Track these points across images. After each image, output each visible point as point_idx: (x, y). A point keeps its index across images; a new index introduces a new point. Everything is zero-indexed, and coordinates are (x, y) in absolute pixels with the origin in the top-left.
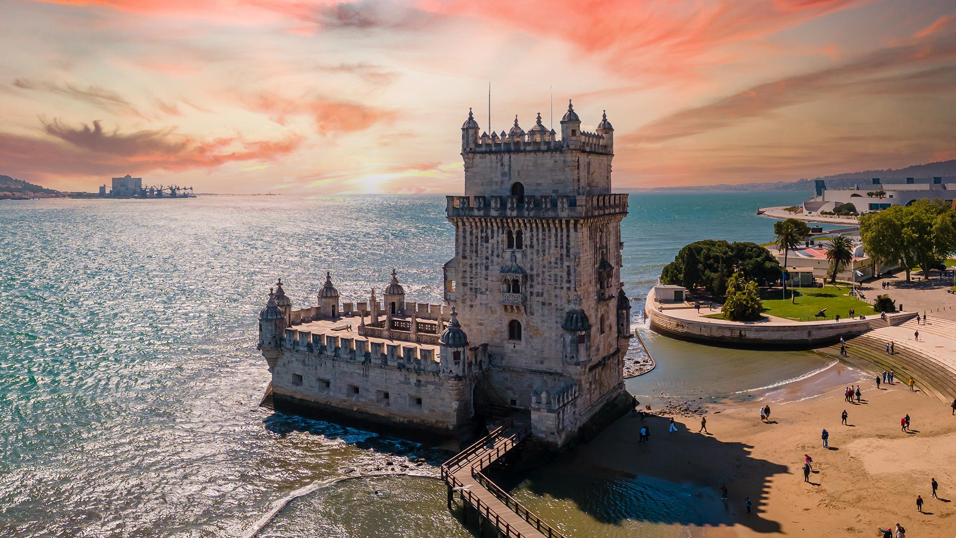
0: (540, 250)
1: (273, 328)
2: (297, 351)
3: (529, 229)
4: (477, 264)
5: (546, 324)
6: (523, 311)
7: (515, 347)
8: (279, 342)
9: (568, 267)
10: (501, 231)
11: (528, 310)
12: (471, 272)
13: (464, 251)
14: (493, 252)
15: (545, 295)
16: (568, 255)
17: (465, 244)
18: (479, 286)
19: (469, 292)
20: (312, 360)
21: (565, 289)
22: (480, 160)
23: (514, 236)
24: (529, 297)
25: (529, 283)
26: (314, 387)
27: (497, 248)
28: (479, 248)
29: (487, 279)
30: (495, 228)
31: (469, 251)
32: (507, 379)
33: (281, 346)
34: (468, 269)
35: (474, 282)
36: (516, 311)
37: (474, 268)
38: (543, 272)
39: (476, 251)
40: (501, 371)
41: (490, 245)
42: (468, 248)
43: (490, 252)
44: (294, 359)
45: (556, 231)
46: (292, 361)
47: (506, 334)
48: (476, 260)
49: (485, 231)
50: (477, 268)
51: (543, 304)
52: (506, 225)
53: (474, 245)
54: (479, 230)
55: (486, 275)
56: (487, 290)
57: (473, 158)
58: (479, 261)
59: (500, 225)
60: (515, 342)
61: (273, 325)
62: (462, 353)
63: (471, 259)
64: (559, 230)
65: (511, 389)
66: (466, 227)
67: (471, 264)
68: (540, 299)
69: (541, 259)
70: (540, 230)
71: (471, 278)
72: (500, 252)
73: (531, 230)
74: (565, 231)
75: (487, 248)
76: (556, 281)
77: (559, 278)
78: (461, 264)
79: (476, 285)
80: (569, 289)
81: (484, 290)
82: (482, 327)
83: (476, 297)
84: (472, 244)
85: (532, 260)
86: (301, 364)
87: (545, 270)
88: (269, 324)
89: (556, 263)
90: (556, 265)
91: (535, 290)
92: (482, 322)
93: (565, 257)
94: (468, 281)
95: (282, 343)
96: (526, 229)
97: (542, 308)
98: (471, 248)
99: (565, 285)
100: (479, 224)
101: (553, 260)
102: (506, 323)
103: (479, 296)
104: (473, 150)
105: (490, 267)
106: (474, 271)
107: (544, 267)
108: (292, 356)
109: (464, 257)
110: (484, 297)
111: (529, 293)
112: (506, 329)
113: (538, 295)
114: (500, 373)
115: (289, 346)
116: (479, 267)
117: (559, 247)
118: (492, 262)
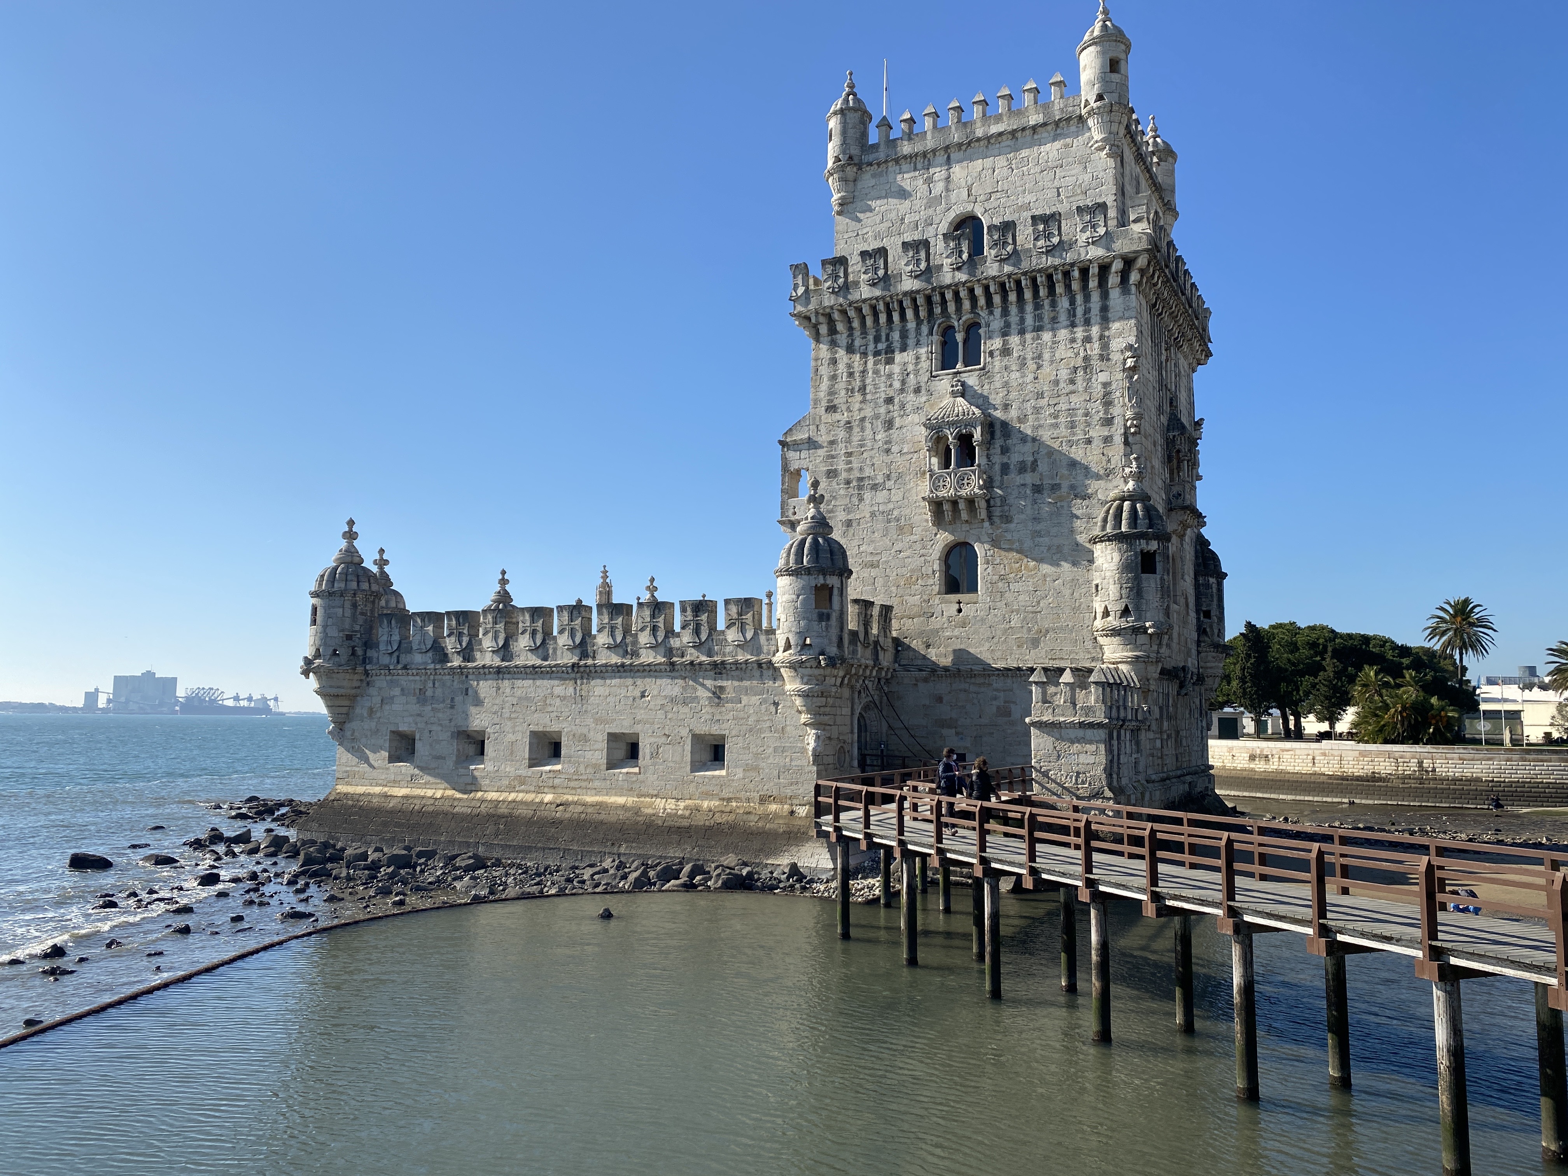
0: (1029, 356)
1: (348, 613)
2: (405, 667)
3: (998, 312)
4: (863, 420)
5: (1045, 540)
6: (983, 514)
7: (960, 611)
8: (359, 651)
9: (1106, 385)
10: (925, 329)
11: (997, 512)
12: (849, 441)
13: (832, 393)
14: (903, 382)
15: (1043, 466)
16: (1104, 357)
17: (834, 378)
18: (868, 472)
19: (842, 492)
20: (444, 685)
21: (1097, 443)
22: (873, 182)
23: (959, 337)
24: (997, 478)
25: (998, 443)
26: (444, 758)
27: (917, 372)
28: (868, 381)
29: (888, 451)
30: (911, 325)
31: (843, 392)
32: (940, 699)
33: (365, 660)
34: (842, 434)
35: (855, 465)
36: (964, 515)
37: (856, 430)
38: (1037, 410)
39: (863, 389)
40: (926, 680)
41: (896, 369)
42: (841, 386)
43: (897, 385)
44: (397, 691)
45: (1072, 302)
46: (392, 698)
47: (936, 582)
48: (860, 410)
49: (884, 338)
50: (863, 429)
51: (1038, 489)
52: (938, 310)
53: (857, 375)
54: (871, 337)
55: (886, 443)
56: (888, 477)
57: (855, 181)
58: (868, 412)
59: (923, 314)
60: (958, 596)
61: (348, 605)
62: (836, 592)
63: (849, 410)
64: (1079, 299)
65: (950, 724)
66: (838, 336)
67: (849, 422)
68: (1029, 478)
69: (1030, 377)
70: (1029, 308)
71: (849, 454)
72: (924, 377)
73: (1005, 312)
74: (1095, 297)
75: (890, 376)
76: (1072, 425)
77: (1080, 418)
78: (822, 427)
79: (861, 469)
80: (1107, 440)
81: (880, 479)
82: (874, 572)
83: (861, 500)
84: (851, 374)
85: (1006, 385)
86: (413, 700)
87: (1043, 402)
88: (338, 601)
89: (1072, 382)
90: (1071, 387)
91: (1015, 458)
92: (876, 558)
93: (1096, 363)
94: (841, 466)
95: (370, 653)
96: (991, 313)
97: (1035, 502)
98: (849, 382)
99: (1097, 432)
100: (869, 321)
101: (1064, 374)
102: (936, 551)
103: (867, 495)
104: (856, 160)
105: (898, 422)
106: (856, 438)
107: (1040, 395)
108: (392, 684)
109: (832, 408)
110: (881, 496)
111: (997, 467)
112: (936, 567)
113: (1022, 468)
114: (921, 685)
115: (385, 660)
116: (868, 425)
117: (1079, 341)
118: (903, 406)
